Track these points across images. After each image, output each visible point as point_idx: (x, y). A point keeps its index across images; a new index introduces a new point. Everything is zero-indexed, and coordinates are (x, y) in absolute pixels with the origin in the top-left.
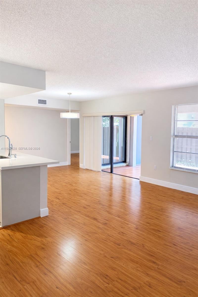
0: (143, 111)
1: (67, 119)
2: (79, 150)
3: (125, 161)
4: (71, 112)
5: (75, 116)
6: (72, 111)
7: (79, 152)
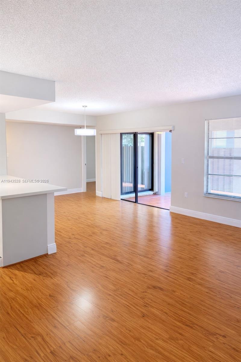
0: (172, 126)
1: (81, 136)
2: (95, 178)
3: (152, 189)
4: (86, 128)
5: (91, 132)
6: (88, 127)
7: (95, 180)
